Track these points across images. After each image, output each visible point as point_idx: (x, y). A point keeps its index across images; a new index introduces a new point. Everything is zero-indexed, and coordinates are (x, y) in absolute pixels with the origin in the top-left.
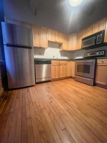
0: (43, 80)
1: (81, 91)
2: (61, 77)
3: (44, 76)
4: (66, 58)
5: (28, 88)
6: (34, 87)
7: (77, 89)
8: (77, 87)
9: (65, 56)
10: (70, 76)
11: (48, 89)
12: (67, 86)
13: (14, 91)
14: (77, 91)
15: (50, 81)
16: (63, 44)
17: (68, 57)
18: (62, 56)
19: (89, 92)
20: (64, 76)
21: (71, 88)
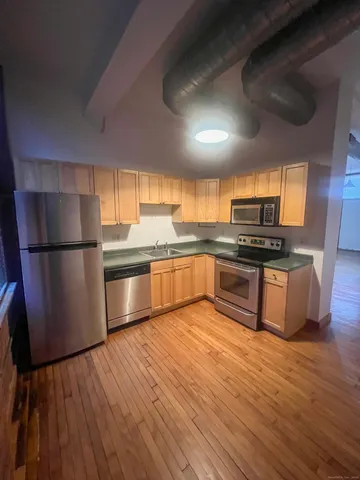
0: (128, 319)
1: (229, 354)
2: (178, 301)
3: (128, 308)
4: (192, 238)
5: (87, 354)
6: (103, 348)
7: (217, 345)
8: (218, 338)
9: (188, 233)
10: (201, 294)
11: (145, 354)
12: (195, 336)
13: (49, 369)
14: (218, 353)
15: (147, 319)
17: (195, 234)
18: (179, 234)
21: (205, 343)
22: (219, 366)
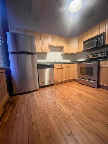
0: (46, 84)
1: (85, 94)
2: (64, 80)
3: (47, 80)
4: (68, 61)
5: (32, 93)
6: (37, 92)
7: (81, 92)
8: (81, 90)
9: (67, 59)
10: (73, 78)
12: (71, 89)
13: (19, 96)
14: (81, 94)
15: (53, 85)
16: (65, 47)
17: (70, 60)
18: (64, 59)
19: (94, 95)
20: (67, 79)
21: (76, 91)
22: (83, 98)
